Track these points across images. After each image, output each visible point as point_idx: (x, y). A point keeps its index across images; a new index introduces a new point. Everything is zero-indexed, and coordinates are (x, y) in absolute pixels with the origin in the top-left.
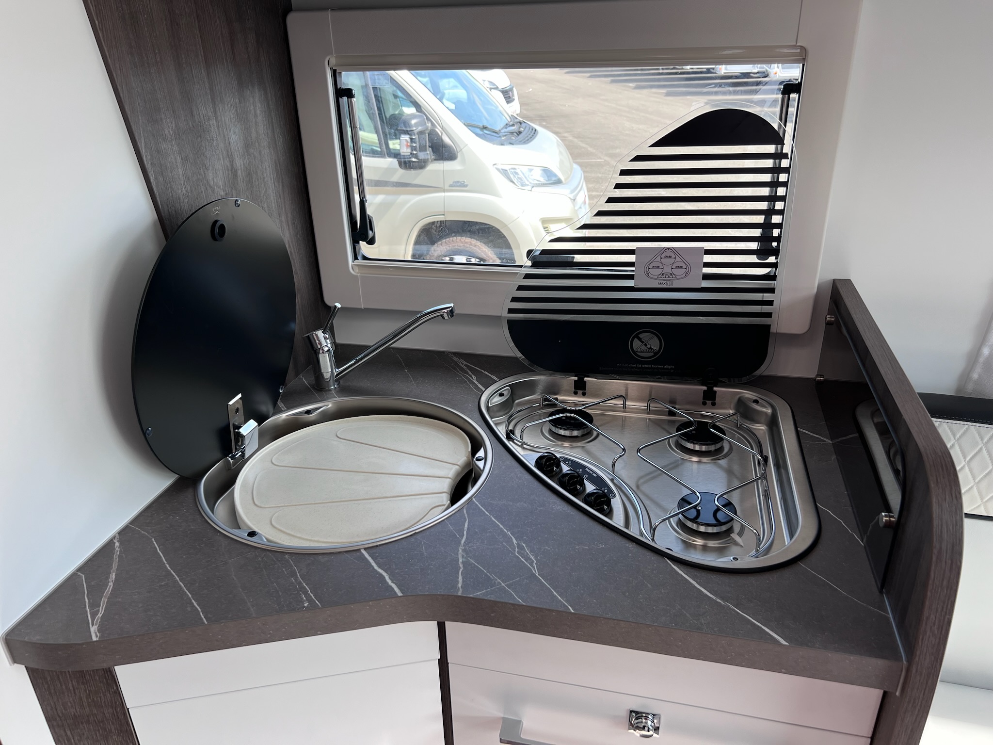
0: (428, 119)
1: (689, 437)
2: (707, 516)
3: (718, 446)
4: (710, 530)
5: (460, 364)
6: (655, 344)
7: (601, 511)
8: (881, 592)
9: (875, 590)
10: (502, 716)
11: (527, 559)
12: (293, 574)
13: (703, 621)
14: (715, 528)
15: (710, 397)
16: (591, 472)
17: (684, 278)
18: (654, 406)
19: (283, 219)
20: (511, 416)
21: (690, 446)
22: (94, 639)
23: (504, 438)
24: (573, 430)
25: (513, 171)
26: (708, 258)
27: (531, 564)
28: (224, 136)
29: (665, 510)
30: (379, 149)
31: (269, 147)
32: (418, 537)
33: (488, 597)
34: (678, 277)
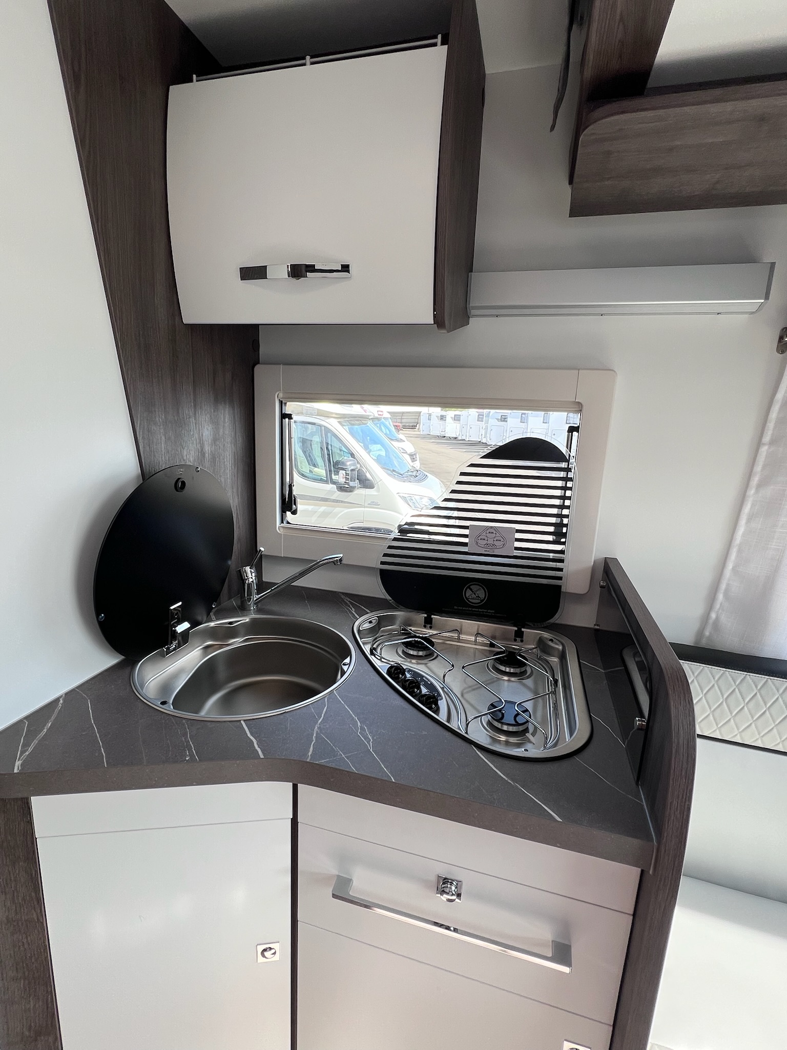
0: (358, 463)
1: (500, 661)
2: (509, 718)
3: (523, 669)
4: (511, 729)
5: (346, 601)
6: (481, 594)
7: (430, 709)
8: (637, 784)
9: (634, 783)
10: (337, 873)
11: (367, 738)
12: (185, 735)
13: (495, 797)
14: (514, 727)
15: (519, 635)
16: (427, 680)
17: (502, 548)
18: (480, 639)
19: (235, 490)
20: (376, 639)
21: (503, 668)
22: (16, 771)
23: (368, 652)
24: (419, 651)
25: (410, 498)
26: (518, 536)
27: (369, 742)
28: (199, 430)
29: (479, 711)
30: (326, 479)
31: (231, 443)
32: (287, 715)
33: (330, 765)
34: (498, 547)
